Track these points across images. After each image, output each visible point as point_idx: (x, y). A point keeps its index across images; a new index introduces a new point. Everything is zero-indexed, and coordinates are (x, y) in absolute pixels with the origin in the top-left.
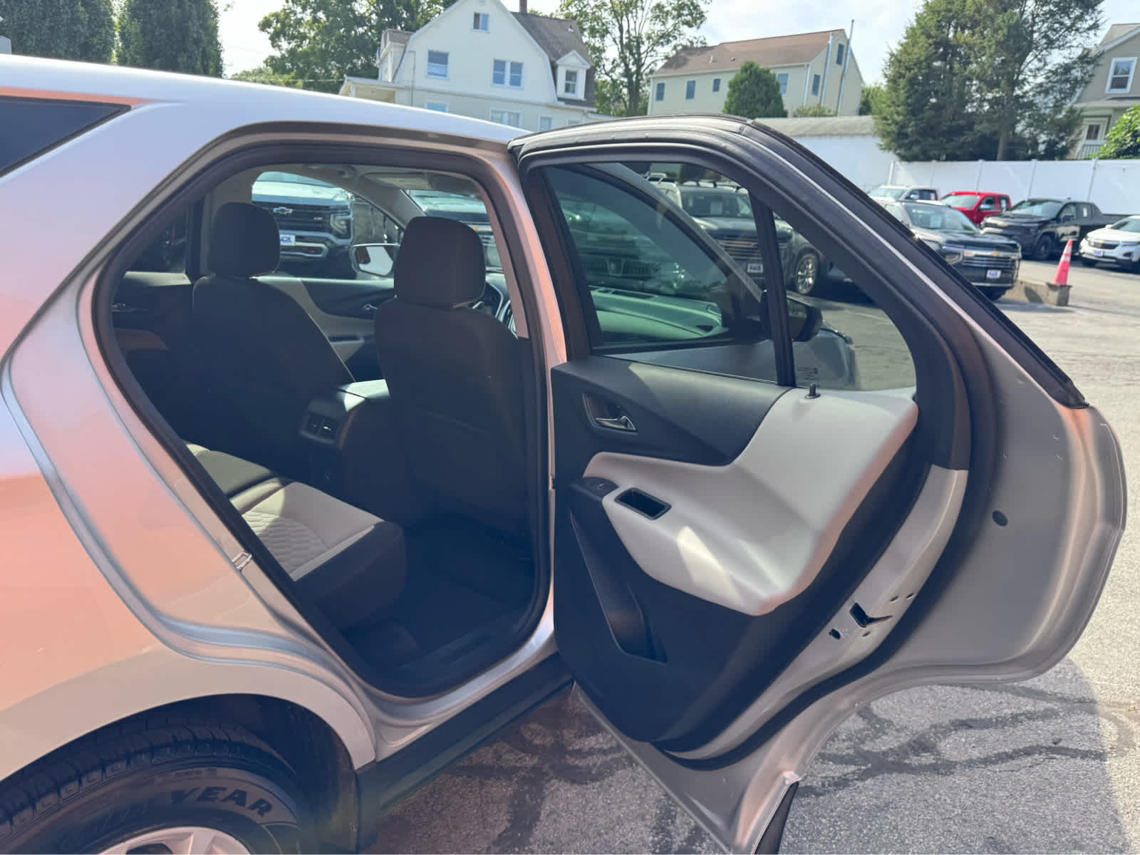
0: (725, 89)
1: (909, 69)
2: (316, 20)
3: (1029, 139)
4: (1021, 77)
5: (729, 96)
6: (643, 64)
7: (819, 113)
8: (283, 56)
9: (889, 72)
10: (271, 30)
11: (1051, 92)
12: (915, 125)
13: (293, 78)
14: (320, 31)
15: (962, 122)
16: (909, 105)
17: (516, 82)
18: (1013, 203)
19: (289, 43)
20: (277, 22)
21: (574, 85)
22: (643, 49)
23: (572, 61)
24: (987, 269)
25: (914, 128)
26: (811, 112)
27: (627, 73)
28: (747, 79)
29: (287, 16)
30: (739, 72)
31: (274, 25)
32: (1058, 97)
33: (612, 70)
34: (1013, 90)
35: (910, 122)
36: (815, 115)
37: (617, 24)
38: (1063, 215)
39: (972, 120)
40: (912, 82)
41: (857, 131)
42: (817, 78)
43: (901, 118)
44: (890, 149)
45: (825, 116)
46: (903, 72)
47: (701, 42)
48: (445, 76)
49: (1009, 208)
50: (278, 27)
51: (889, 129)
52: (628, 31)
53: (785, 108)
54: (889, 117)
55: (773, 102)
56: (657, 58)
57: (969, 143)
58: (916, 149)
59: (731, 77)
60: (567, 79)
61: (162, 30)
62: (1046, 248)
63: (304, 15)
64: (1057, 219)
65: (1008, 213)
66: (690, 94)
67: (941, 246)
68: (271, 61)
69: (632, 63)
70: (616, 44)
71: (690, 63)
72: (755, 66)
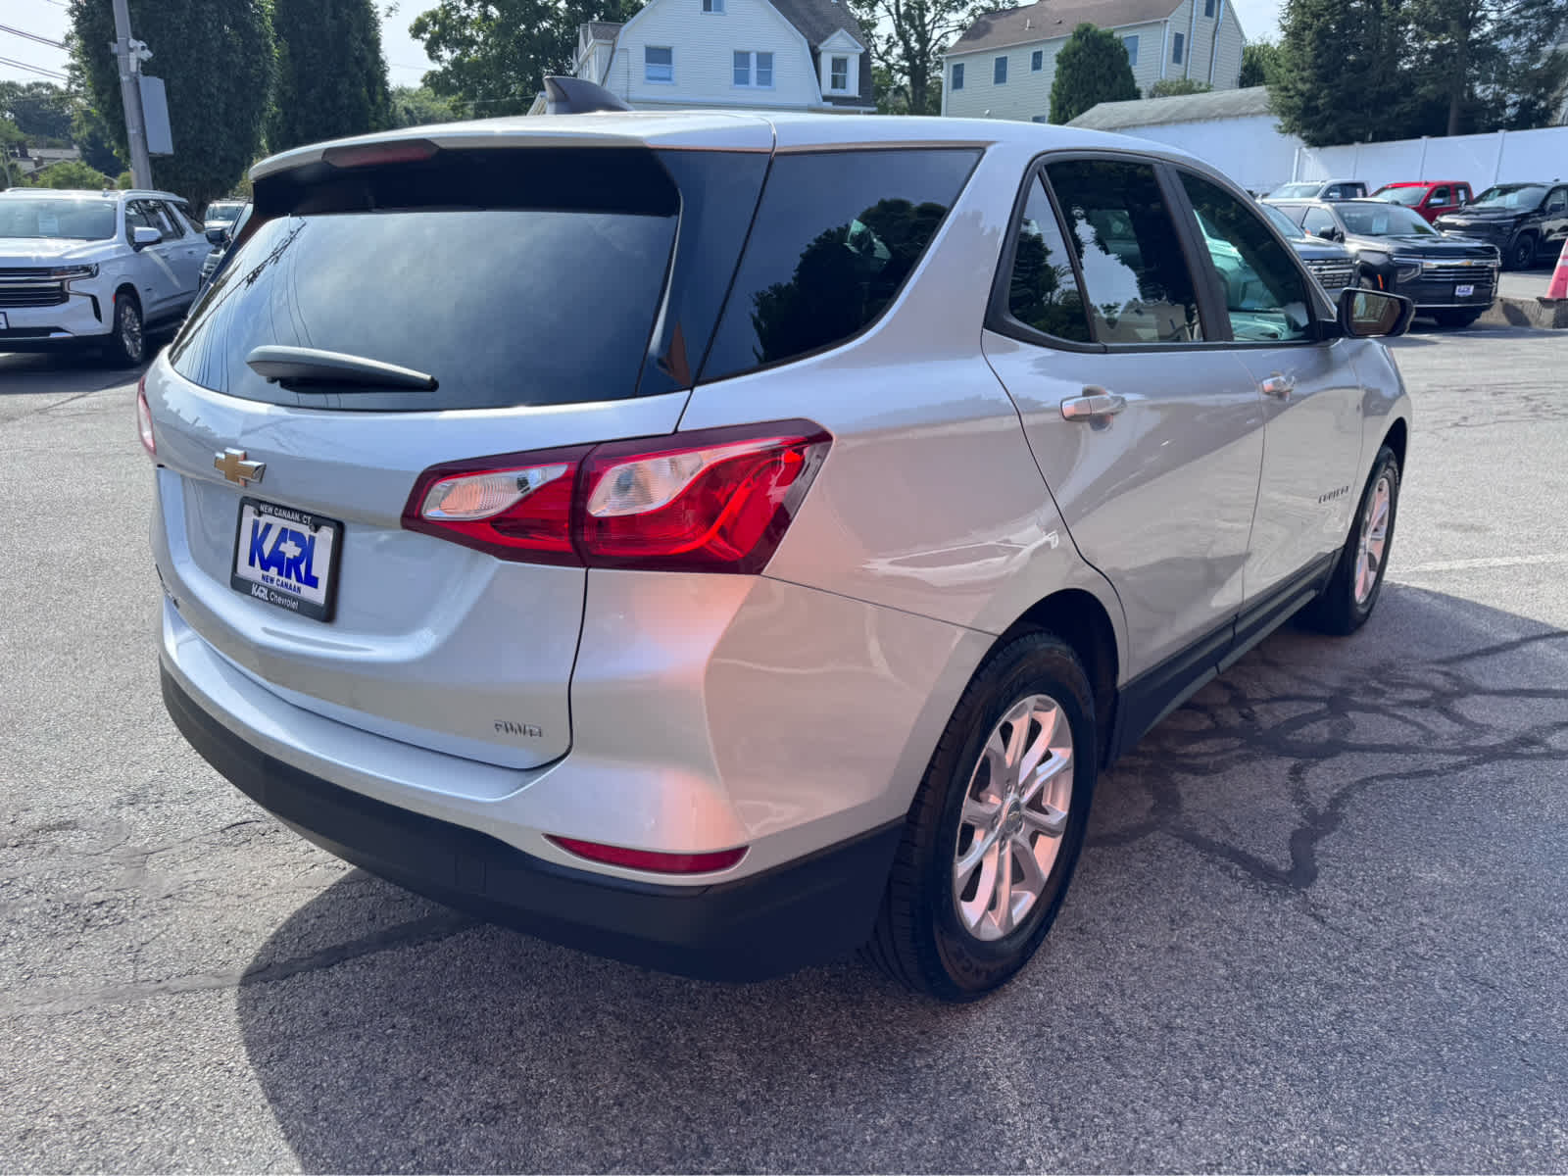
0: (1050, 65)
1: (1317, 16)
2: (486, 17)
3: (1492, 101)
4: (1479, 14)
5: (1058, 74)
6: (930, 40)
7: (1186, 89)
8: (446, 69)
9: (1286, 23)
10: (427, 36)
11: (1523, 31)
12: (1329, 95)
13: (460, 99)
14: (493, 32)
15: (1395, 85)
16: (1320, 67)
17: (765, 78)
18: (1475, 194)
19: (453, 52)
20: (434, 25)
21: (844, 78)
22: (928, 18)
23: (839, 44)
24: (1455, 284)
25: (1327, 99)
26: (1173, 89)
27: (908, 54)
28: (1080, 49)
29: (447, 14)
30: (1070, 40)
31: (430, 28)
32: (1535, 37)
33: (888, 52)
34: (1468, 34)
35: (1321, 91)
36: (1181, 92)
38: (1550, 203)
39: (1409, 82)
40: (1322, 34)
41: (1244, 109)
42: (1179, 38)
43: (1308, 86)
44: (1293, 131)
45: (1195, 92)
46: (1309, 21)
48: (669, 79)
49: (1470, 201)
50: (436, 30)
51: (1291, 103)
53: (1137, 85)
54: (1290, 86)
55: (1119, 77)
56: (948, 29)
57: (1405, 114)
58: (1330, 128)
59: (1059, 48)
60: (833, 70)
61: (315, 51)
62: (1526, 253)
63: (470, 12)
64: (1542, 210)
65: (1469, 208)
66: (1000, 76)
67: (1389, 256)
68: (432, 78)
69: (913, 38)
70: (891, 14)
71: (995, 30)
72: (1092, 30)
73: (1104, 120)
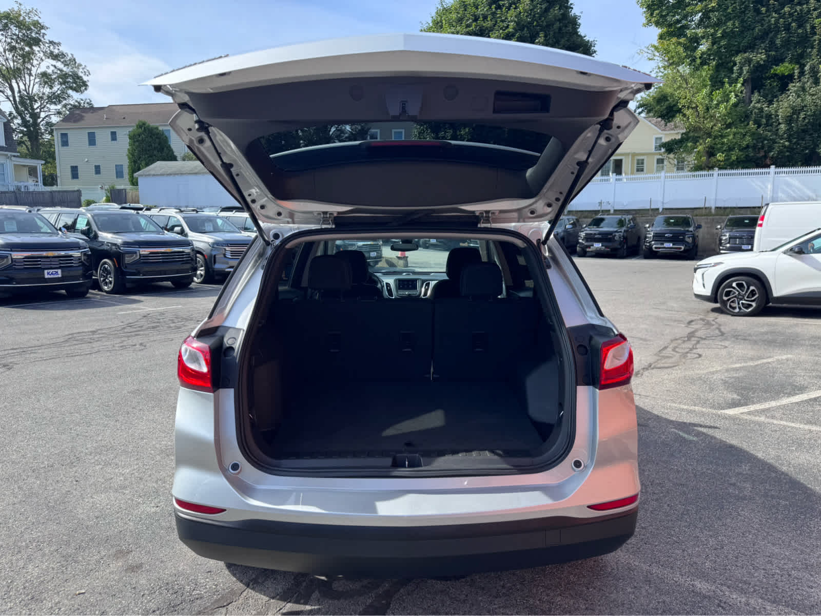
0: (124, 139)
6: (39, 117)
22: (36, 106)
27: (25, 123)
28: (142, 133)
30: (135, 128)
37: (7, 84)
47: (88, 103)
52: (20, 92)
53: (175, 154)
55: (165, 149)
56: (50, 113)
59: (128, 131)
66: (92, 142)
69: (28, 116)
70: (10, 100)
71: (85, 118)
72: (147, 124)
73: (163, 170)
